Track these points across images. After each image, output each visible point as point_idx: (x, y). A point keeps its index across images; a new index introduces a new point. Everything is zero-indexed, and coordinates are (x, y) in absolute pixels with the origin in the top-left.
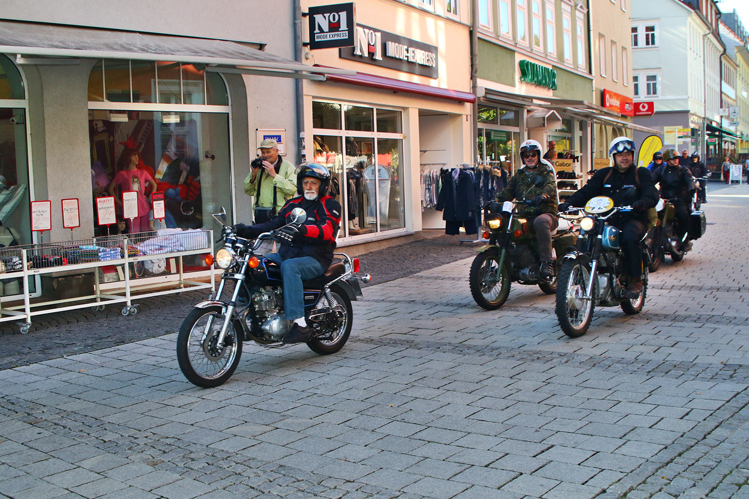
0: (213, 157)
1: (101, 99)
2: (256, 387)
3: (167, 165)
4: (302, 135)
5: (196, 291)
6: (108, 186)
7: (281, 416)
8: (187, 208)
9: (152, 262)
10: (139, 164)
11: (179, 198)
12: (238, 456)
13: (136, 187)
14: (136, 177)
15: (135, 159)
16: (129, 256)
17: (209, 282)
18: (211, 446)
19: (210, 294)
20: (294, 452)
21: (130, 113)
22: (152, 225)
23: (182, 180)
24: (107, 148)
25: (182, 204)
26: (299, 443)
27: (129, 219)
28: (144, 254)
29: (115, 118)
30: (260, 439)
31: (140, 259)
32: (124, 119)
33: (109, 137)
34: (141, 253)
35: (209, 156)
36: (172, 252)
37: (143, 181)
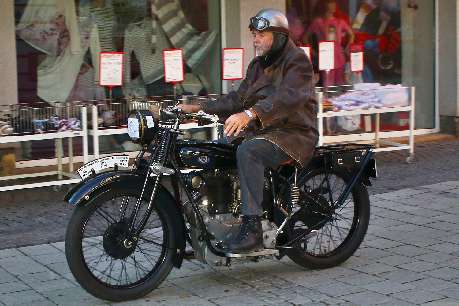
0: (416, 7)
3: (366, 14)
5: (392, 152)
6: (304, 34)
8: (385, 62)
9: (346, 119)
10: (336, 12)
11: (377, 50)
13: (332, 36)
14: (331, 26)
15: (332, 6)
16: (324, 110)
17: (407, 142)
19: (408, 156)
22: (347, 79)
23: (381, 31)
25: (380, 56)
27: (323, 72)
28: (340, 109)
31: (334, 114)
34: (337, 109)
35: (412, 5)
36: (369, 108)
37: (339, 29)
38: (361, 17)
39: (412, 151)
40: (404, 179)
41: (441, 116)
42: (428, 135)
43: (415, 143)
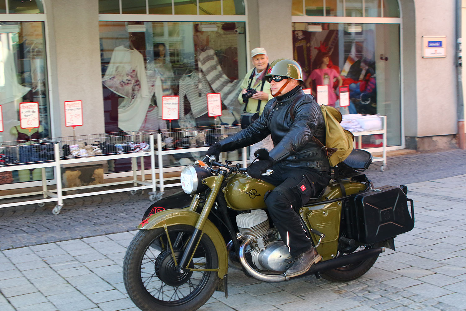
0: (386, 59)
1: (301, 14)
2: (419, 239)
3: (351, 65)
4: (460, 40)
6: (306, 81)
7: (440, 264)
8: (365, 99)
10: (329, 64)
11: (359, 90)
12: (405, 292)
13: (326, 81)
14: (326, 74)
15: (326, 60)
17: (381, 156)
18: (384, 283)
19: (382, 166)
20: (450, 292)
21: (323, 25)
23: (361, 77)
24: (305, 52)
25: (361, 95)
26: (455, 286)
29: (312, 29)
30: (422, 280)
32: (318, 29)
33: (307, 43)
35: (384, 58)
37: (332, 76)
38: (347, 67)
39: (385, 162)
40: (379, 182)
41: (406, 137)
42: (396, 150)
43: (387, 157)
